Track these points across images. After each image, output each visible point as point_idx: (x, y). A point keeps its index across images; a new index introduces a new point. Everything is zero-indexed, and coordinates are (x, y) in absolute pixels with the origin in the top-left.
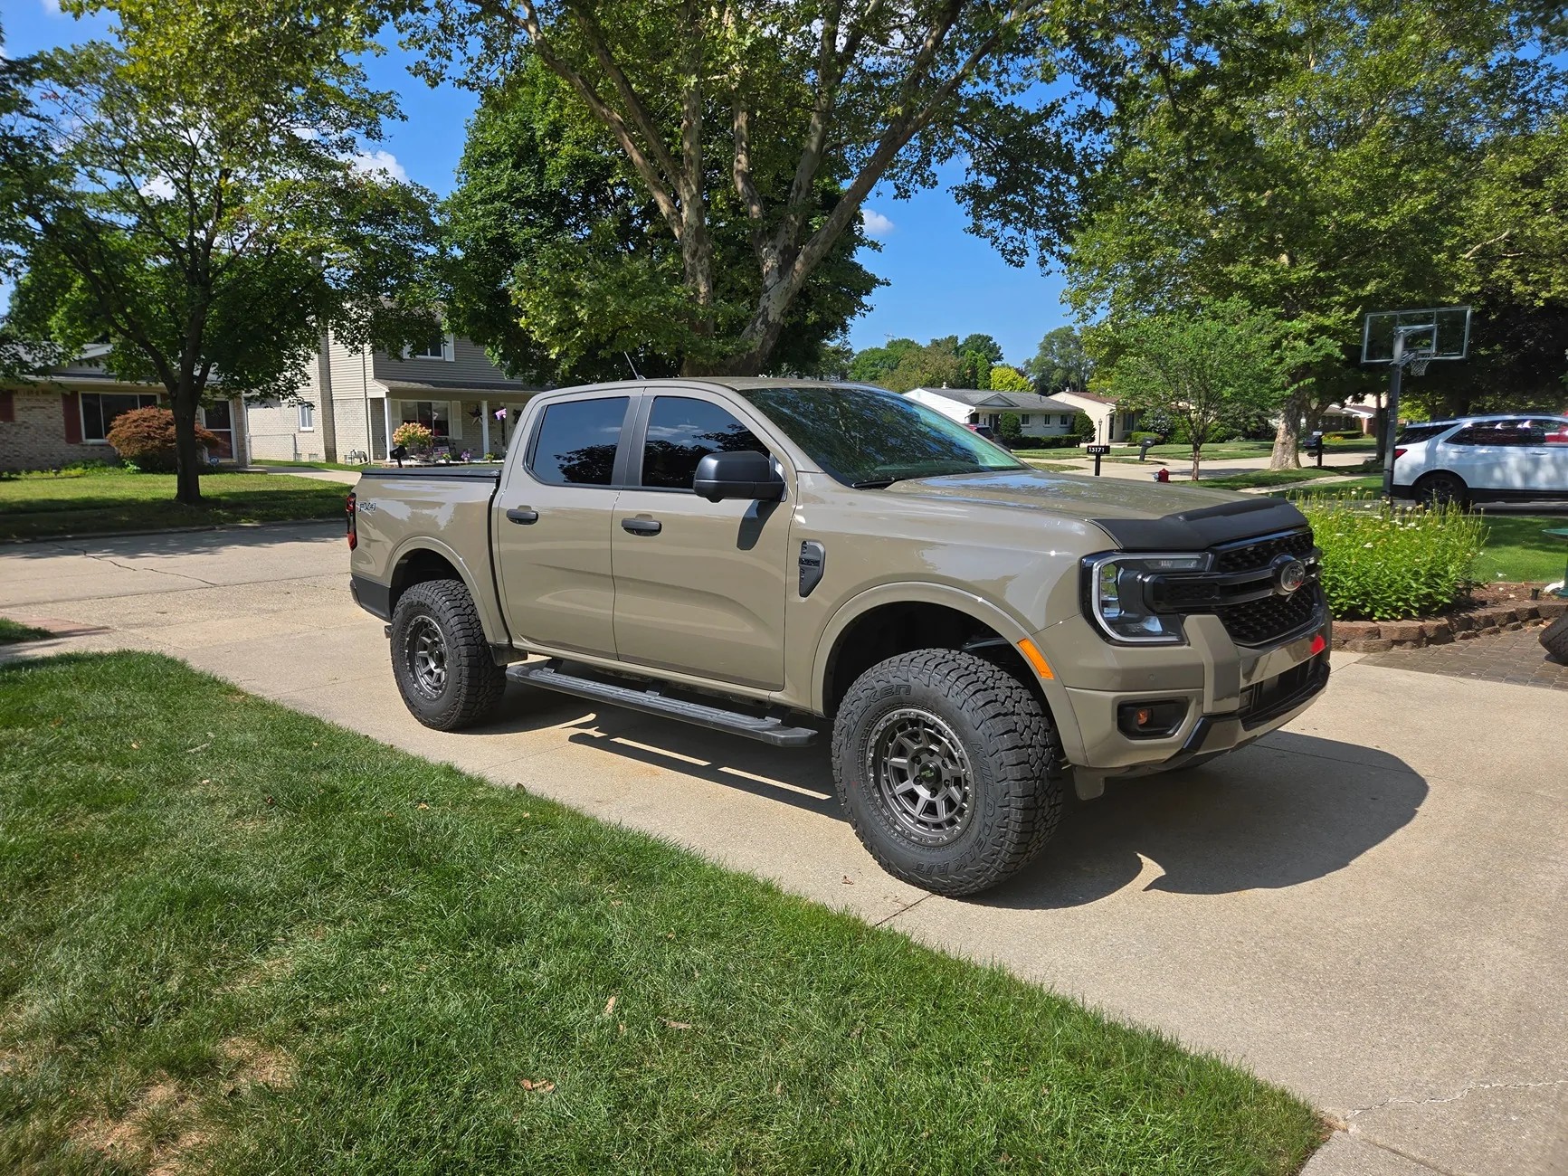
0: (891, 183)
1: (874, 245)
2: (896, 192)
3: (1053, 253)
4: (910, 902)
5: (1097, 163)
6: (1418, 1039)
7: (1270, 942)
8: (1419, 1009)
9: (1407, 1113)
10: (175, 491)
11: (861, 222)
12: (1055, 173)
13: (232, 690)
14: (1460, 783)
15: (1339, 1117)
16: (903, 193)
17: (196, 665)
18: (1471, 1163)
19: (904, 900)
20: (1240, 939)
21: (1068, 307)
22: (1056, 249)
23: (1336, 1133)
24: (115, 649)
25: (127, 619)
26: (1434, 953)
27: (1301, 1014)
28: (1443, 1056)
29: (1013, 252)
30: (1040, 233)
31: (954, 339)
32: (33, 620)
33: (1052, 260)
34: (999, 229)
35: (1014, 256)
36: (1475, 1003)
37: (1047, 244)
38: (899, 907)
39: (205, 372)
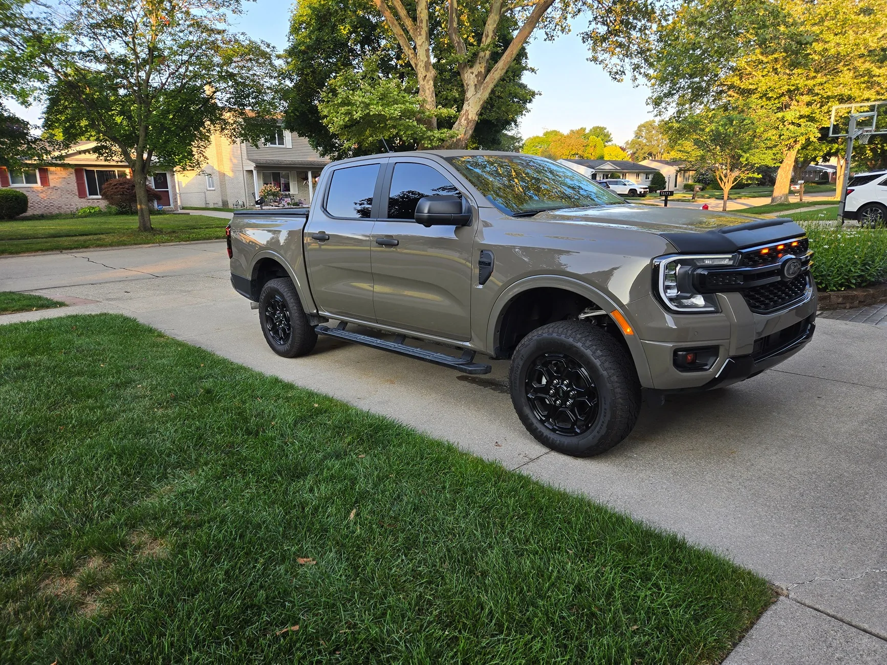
0: (543, 31)
1: (533, 70)
2: (546, 37)
3: (640, 73)
4: (533, 457)
5: (669, 15)
6: (836, 542)
7: (748, 482)
8: (838, 523)
9: (827, 587)
10: (138, 225)
11: (526, 58)
12: (643, 22)
13: (160, 335)
14: (874, 388)
15: (784, 588)
16: (550, 37)
17: (141, 320)
18: (864, 617)
19: (531, 456)
20: (730, 480)
21: (651, 107)
22: (642, 71)
23: (782, 598)
24: (98, 313)
25: (108, 296)
26: (849, 490)
27: (764, 525)
28: (851, 552)
29: (617, 73)
30: (633, 61)
31: (583, 129)
32: (56, 296)
33: (640, 77)
34: (608, 59)
35: (617, 75)
36: (873, 520)
37: (637, 67)
38: (528, 460)
39: (150, 155)
